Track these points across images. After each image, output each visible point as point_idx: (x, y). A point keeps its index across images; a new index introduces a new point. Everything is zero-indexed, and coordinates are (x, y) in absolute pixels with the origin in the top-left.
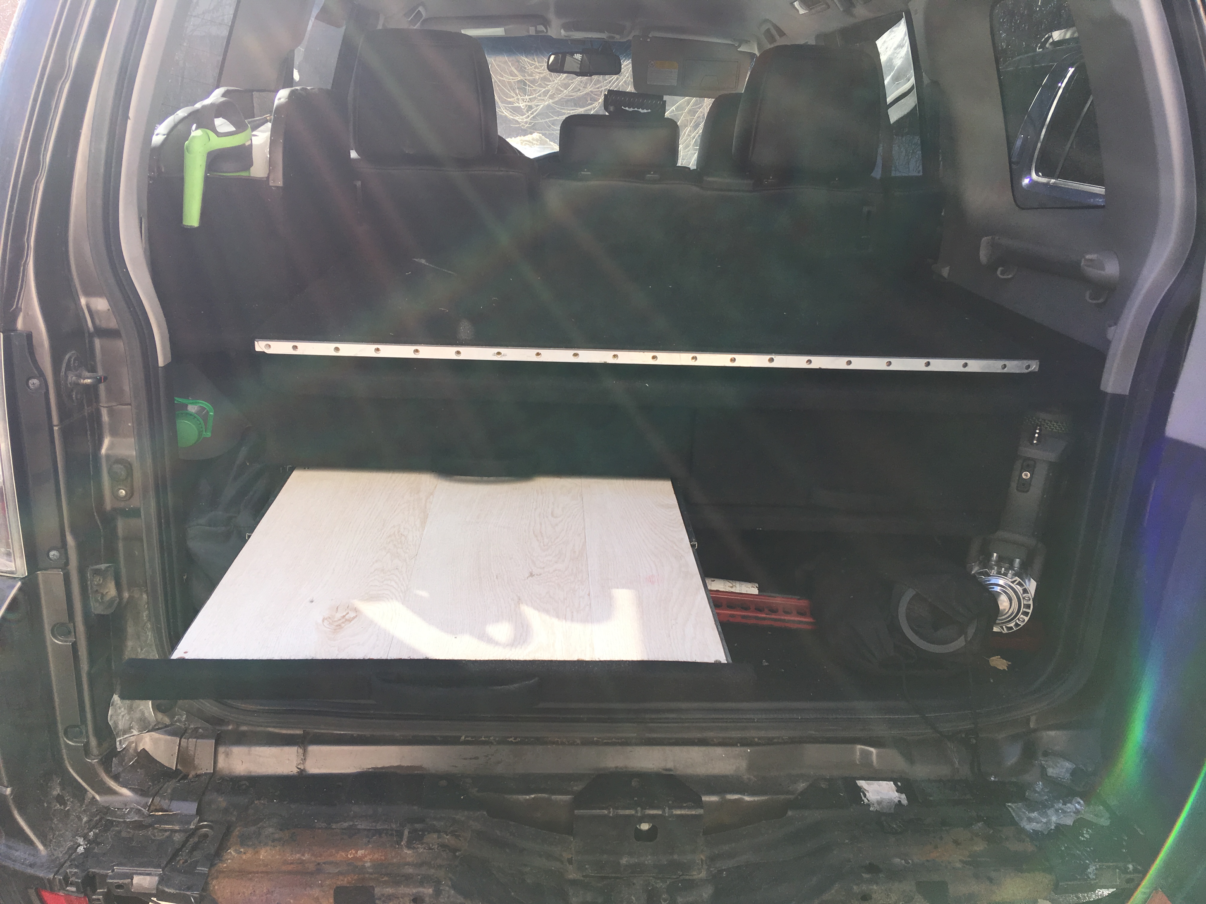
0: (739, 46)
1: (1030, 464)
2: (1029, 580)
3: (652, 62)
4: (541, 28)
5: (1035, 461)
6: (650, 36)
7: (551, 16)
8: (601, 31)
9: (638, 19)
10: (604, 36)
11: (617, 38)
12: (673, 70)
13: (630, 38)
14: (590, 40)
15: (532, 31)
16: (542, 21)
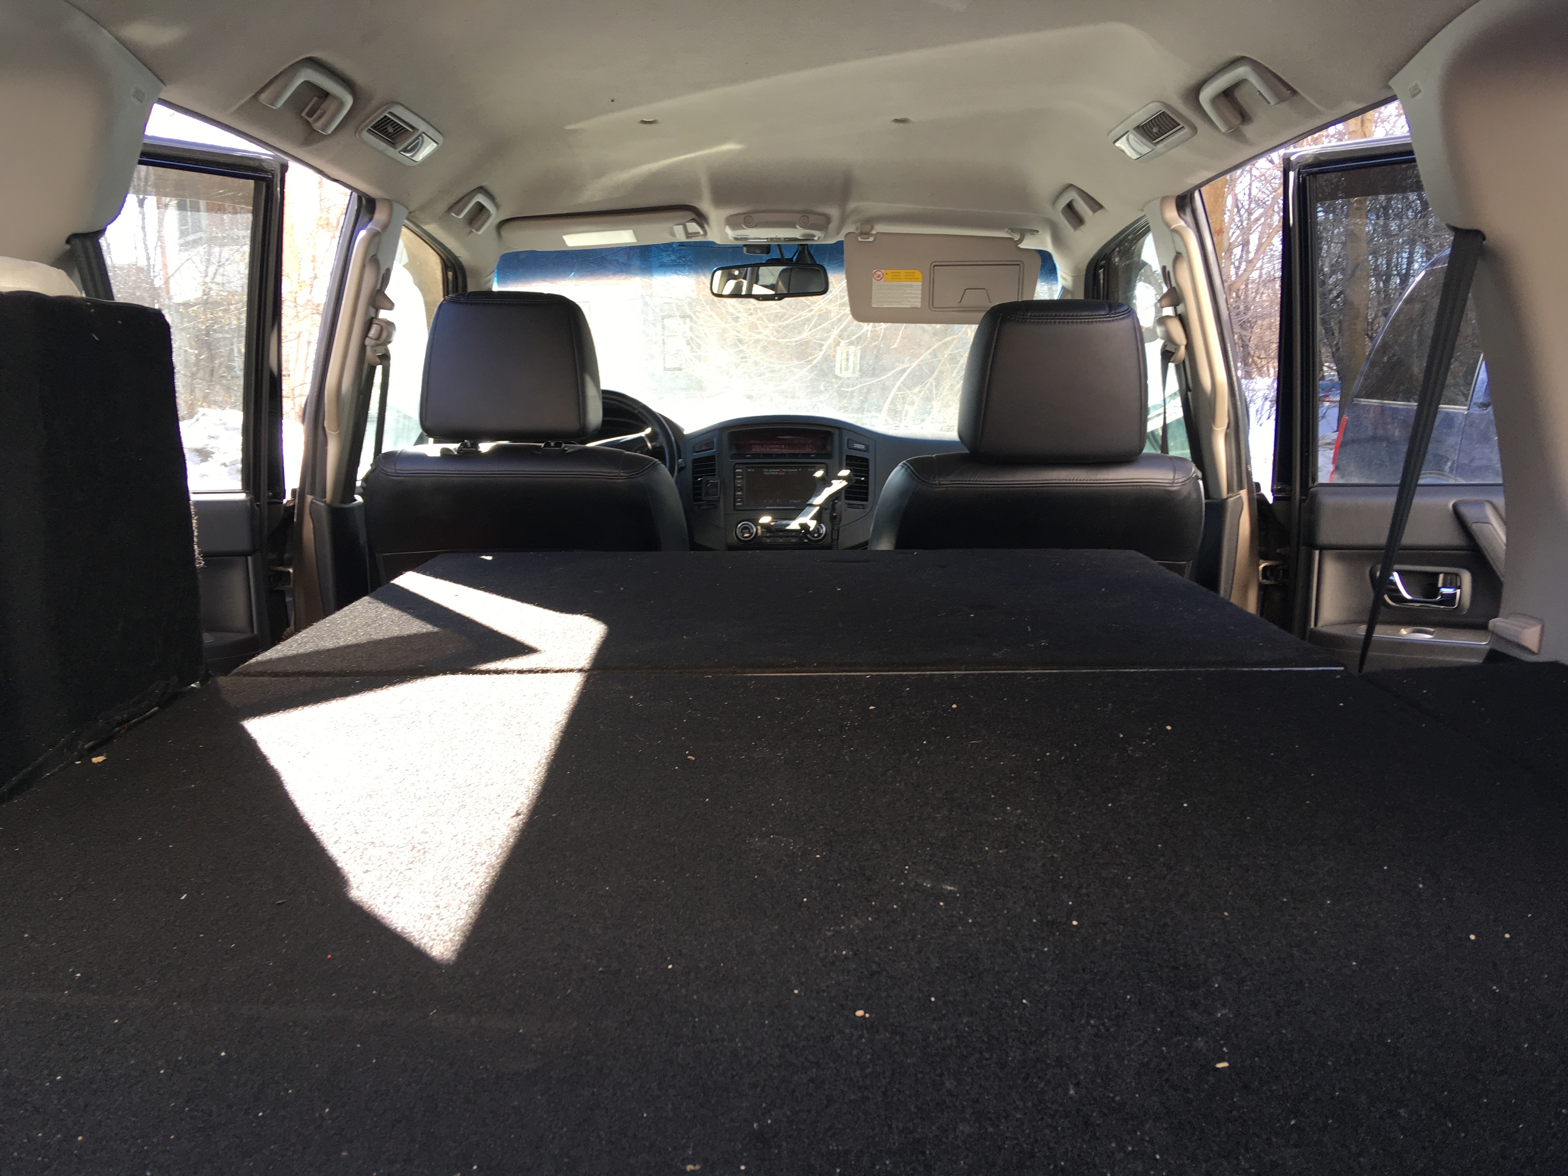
0: (1021, 240)
3: (879, 273)
4: (693, 227)
6: (874, 232)
7: (706, 206)
8: (791, 225)
9: (852, 205)
10: (797, 233)
11: (819, 238)
12: (914, 283)
13: (841, 238)
14: (777, 243)
15: (680, 235)
16: (693, 216)
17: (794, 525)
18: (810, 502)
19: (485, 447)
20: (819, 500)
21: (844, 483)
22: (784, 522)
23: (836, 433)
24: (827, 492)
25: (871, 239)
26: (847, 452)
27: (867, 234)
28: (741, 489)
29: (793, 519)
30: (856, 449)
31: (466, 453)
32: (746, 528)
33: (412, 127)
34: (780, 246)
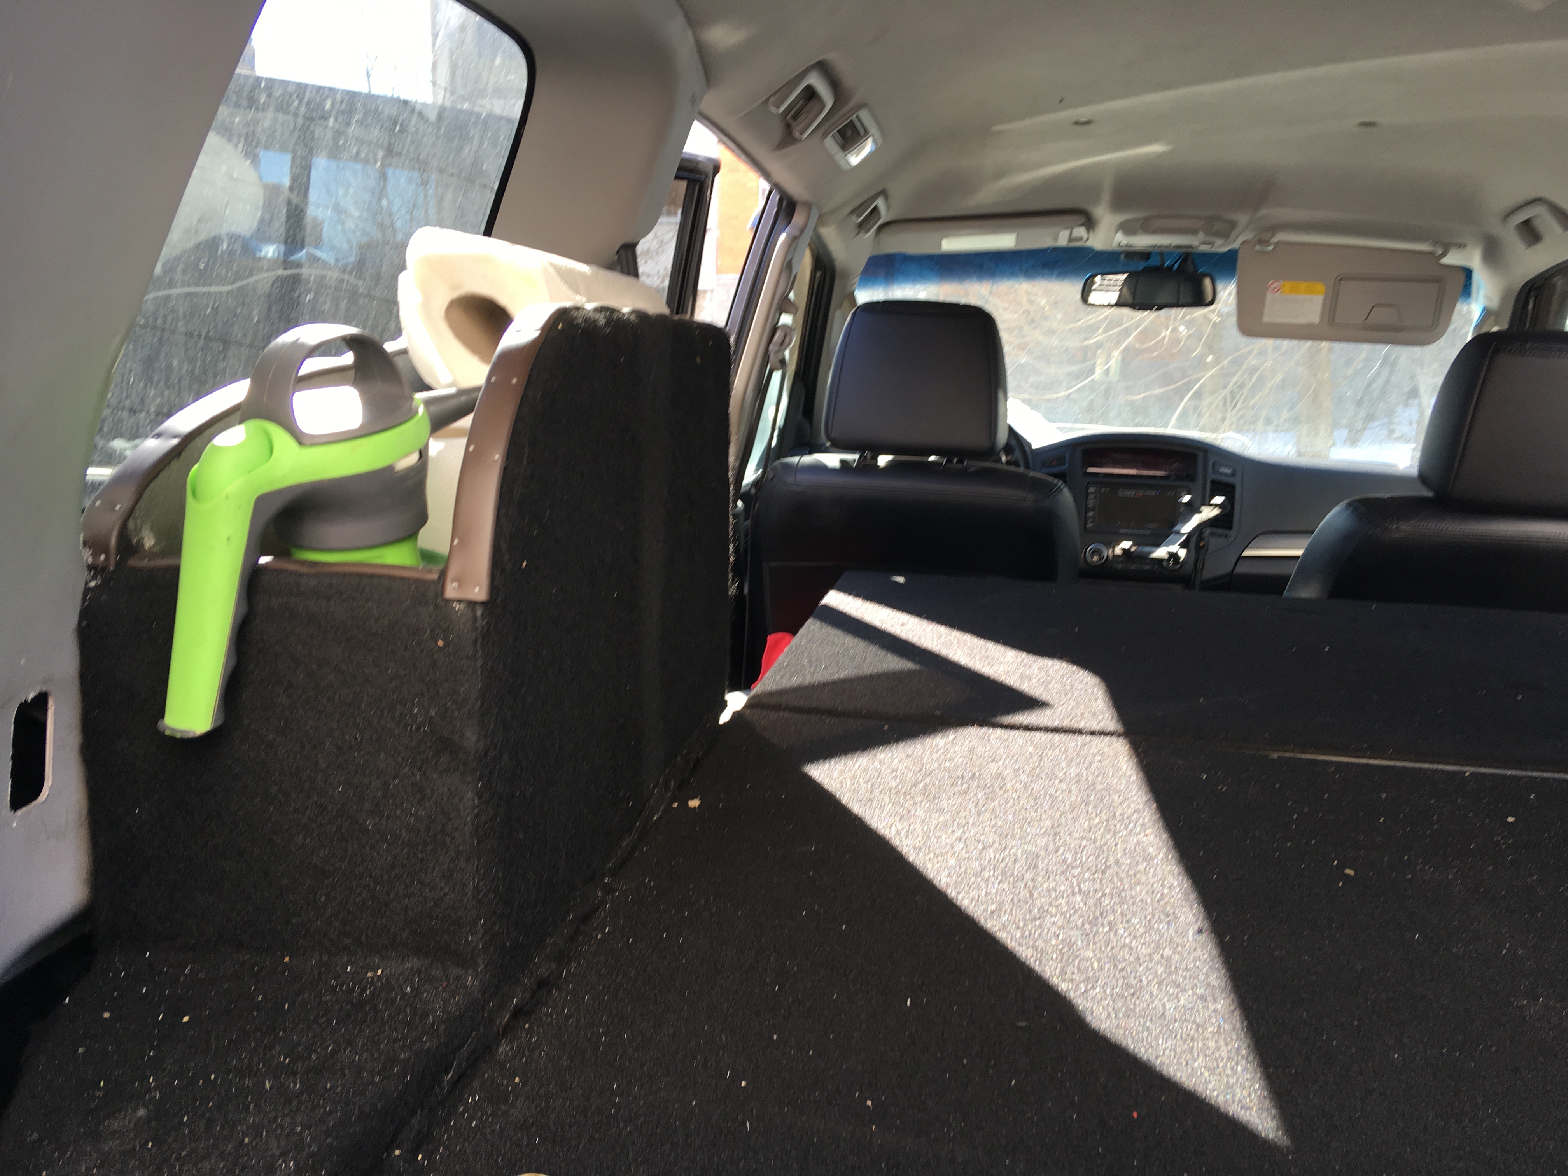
0: (1444, 255)
3: (1275, 285)
4: (1081, 231)
6: (1275, 240)
7: (1101, 210)
8: (1194, 231)
9: (1264, 211)
12: (1314, 297)
13: (1236, 245)
14: (1159, 250)
15: (1063, 240)
16: (1083, 220)
17: (1161, 553)
18: (1176, 528)
19: (883, 460)
20: (1187, 528)
21: (1216, 512)
22: (1147, 549)
23: (1201, 455)
24: (1196, 520)
25: (1271, 248)
26: (1211, 476)
27: (1266, 243)
28: (1093, 509)
29: (1158, 545)
30: (1222, 474)
31: (865, 466)
32: (1095, 552)
33: (865, 130)
34: (1162, 253)
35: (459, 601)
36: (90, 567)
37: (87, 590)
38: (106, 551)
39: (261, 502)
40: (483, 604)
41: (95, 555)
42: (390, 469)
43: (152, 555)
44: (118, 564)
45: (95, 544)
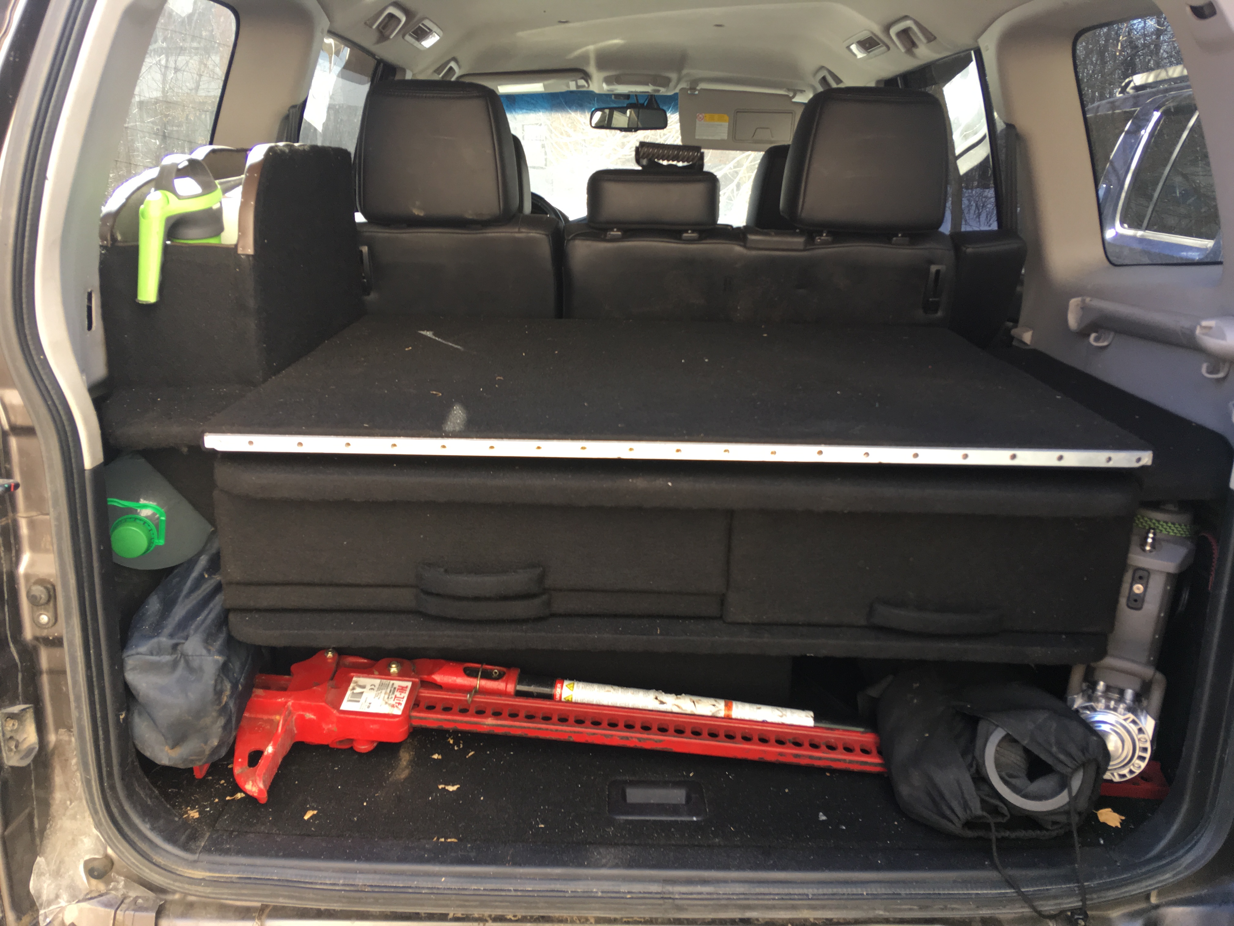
0: (794, 97)
1: (1142, 576)
2: (1146, 718)
3: (700, 116)
4: (582, 82)
5: (1148, 572)
6: (698, 88)
7: (592, 69)
8: (646, 84)
9: (685, 72)
10: (648, 89)
11: (663, 91)
12: (723, 123)
13: (677, 91)
14: (635, 94)
15: (572, 86)
16: (582, 75)
25: (697, 92)
27: (694, 89)
33: (429, 29)
34: (637, 95)
35: (243, 255)
36: (101, 246)
37: (101, 254)
38: (106, 240)
39: (168, 219)
40: (252, 256)
41: (102, 241)
42: (211, 209)
43: (120, 242)
44: (112, 245)
45: (103, 237)
